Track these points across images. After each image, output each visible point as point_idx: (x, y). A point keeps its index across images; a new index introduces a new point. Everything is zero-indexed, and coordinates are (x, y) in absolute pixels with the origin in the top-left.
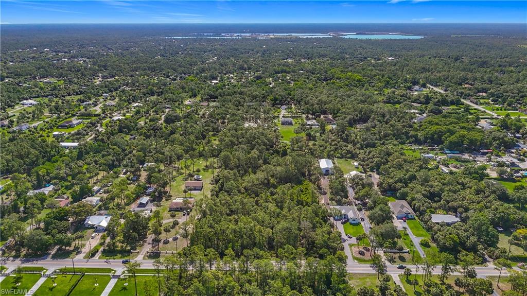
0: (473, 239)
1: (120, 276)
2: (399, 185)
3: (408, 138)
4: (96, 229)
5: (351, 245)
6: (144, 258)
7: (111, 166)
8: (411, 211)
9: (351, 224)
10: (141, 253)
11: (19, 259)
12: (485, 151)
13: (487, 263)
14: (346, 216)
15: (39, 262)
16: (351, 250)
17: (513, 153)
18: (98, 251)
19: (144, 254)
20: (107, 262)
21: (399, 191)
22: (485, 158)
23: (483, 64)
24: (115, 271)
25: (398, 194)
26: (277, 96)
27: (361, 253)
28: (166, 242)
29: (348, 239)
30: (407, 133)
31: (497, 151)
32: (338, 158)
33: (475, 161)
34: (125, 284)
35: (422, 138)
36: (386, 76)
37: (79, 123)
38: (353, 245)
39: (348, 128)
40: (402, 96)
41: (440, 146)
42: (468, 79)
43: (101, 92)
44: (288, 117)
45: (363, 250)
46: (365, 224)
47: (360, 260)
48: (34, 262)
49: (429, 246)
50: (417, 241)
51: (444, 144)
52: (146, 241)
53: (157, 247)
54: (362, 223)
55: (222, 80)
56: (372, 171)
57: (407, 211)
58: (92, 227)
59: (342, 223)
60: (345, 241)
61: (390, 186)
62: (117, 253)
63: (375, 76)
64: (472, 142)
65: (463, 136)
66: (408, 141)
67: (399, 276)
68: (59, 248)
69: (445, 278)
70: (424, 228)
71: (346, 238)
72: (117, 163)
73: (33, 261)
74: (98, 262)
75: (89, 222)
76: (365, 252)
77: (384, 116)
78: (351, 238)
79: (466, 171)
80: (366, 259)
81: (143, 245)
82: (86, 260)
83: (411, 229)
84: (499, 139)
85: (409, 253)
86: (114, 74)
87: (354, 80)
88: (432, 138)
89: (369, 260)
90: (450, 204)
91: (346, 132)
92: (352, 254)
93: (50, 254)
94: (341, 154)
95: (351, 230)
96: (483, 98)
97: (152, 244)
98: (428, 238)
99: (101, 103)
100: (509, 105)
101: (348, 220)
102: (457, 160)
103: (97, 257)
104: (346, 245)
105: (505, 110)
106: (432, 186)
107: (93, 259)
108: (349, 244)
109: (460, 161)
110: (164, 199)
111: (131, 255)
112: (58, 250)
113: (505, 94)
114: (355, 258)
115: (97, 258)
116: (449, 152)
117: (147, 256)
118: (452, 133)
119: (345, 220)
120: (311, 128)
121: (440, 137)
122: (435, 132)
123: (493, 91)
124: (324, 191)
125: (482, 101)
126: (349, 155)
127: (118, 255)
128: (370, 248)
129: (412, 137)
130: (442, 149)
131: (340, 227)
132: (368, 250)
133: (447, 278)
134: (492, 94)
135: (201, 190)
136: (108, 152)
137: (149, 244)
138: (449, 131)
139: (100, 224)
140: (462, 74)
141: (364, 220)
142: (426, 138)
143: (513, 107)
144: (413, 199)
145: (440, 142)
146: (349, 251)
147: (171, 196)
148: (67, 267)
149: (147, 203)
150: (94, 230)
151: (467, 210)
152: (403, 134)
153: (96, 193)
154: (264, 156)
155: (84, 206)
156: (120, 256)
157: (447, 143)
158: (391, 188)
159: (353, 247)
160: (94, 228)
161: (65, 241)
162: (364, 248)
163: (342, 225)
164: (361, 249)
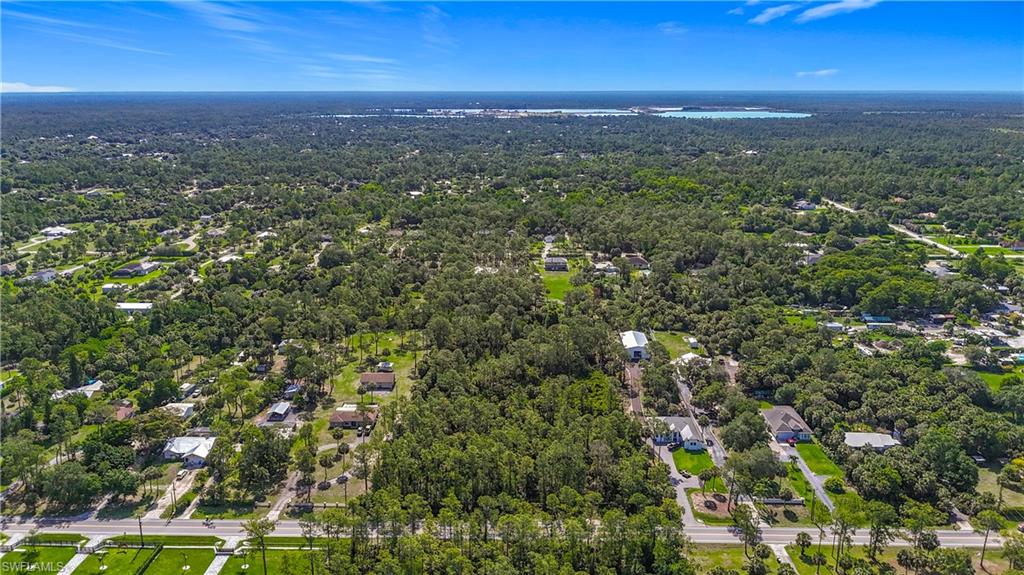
0: (928, 476)
1: (233, 551)
2: (777, 378)
3: (791, 293)
4: (186, 462)
5: (688, 491)
6: (281, 517)
7: (217, 346)
8: (803, 425)
9: (687, 451)
10: (276, 508)
11: (33, 519)
12: (942, 316)
13: (959, 523)
14: (677, 436)
15: (73, 525)
16: (689, 499)
17: (995, 320)
18: (189, 505)
19: (281, 508)
20: (207, 525)
21: (779, 390)
22: (942, 329)
23: (927, 161)
24: (224, 542)
25: (777, 396)
26: (535, 218)
27: (710, 506)
28: (324, 487)
29: (684, 479)
30: (788, 285)
31: (965, 316)
32: (656, 329)
33: (922, 335)
34: (243, 567)
35: (818, 294)
36: (743, 182)
37: (154, 269)
38: (694, 490)
39: (676, 276)
40: (775, 218)
41: (853, 309)
42: (899, 188)
43: (196, 212)
44: (558, 256)
45: (713, 500)
46: (714, 452)
47: (707, 519)
48: (63, 524)
49: (843, 492)
50: (817, 482)
51: (862, 303)
52: (284, 485)
53: (306, 496)
54: (710, 450)
55: (430, 190)
56: (724, 353)
57: (796, 426)
58: (179, 458)
59: (670, 450)
60: (676, 482)
61: (761, 380)
62: (229, 507)
63: (722, 182)
64: (915, 299)
65: (898, 289)
66: (792, 299)
67: (786, 548)
68: (113, 498)
69: (877, 552)
70: (830, 458)
71: (679, 477)
72: (227, 340)
73: (60, 522)
74: (189, 525)
75: (173, 449)
76: (717, 503)
77: (742, 253)
78: (689, 477)
79: (907, 352)
80: (719, 516)
81: (278, 492)
82: (166, 520)
83: (806, 461)
84: (966, 294)
85: (804, 506)
86: (222, 180)
87: (683, 189)
88: (838, 294)
89: (727, 518)
90: (880, 413)
91: (671, 282)
92: (693, 508)
93: (94, 509)
94: (663, 323)
95: (689, 462)
96: (930, 222)
97: (297, 490)
98: (840, 476)
99: (196, 232)
100: (982, 234)
101: (682, 443)
102: (887, 333)
103: (187, 515)
104: (680, 489)
105: (974, 243)
106: (842, 380)
107: (180, 518)
108: (685, 489)
109: (893, 336)
110: (319, 407)
111: (255, 510)
112: (111, 502)
113: (972, 214)
114: (697, 515)
115: (188, 517)
116: (871, 318)
117: (287, 513)
118: (876, 283)
119: (676, 444)
120: (604, 276)
121: (853, 290)
122: (843, 282)
123: (949, 209)
124: (633, 392)
125: (929, 227)
126: (678, 325)
127: (230, 510)
128: (727, 496)
129: (798, 291)
130: (858, 313)
131: (666, 456)
132: (723, 500)
133: (881, 551)
134: (948, 216)
135: (391, 390)
136: (210, 319)
137: (291, 489)
138: (869, 278)
139: (195, 453)
140: (889, 177)
141: (712, 444)
142: (826, 293)
143: (988, 238)
144: (807, 404)
145: (853, 300)
146: (687, 501)
147: (334, 401)
148: (127, 533)
149: (286, 413)
150: (181, 464)
151: (913, 423)
152: (781, 286)
153: (187, 396)
154: (515, 327)
155: (163, 417)
156: (234, 512)
157: (866, 301)
158: (762, 383)
159: (693, 496)
160: (182, 460)
161: (124, 483)
162: (714, 496)
163: (671, 454)
164: (709, 499)
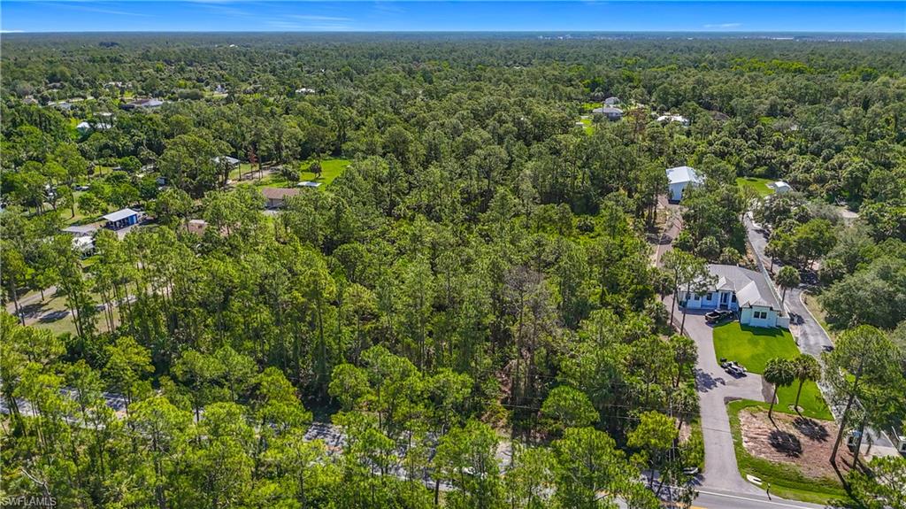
5: (734, 405)
9: (745, 327)
14: (729, 297)
16: (734, 422)
27: (784, 444)
29: (728, 378)
38: (747, 404)
45: (794, 431)
46: (805, 334)
47: (773, 479)
54: (795, 331)
59: (710, 323)
60: (709, 383)
71: (716, 371)
76: (803, 439)
78: (741, 375)
80: (806, 475)
89: (826, 481)
92: (738, 444)
94: (737, 167)
95: (744, 347)
101: (737, 313)
104: (712, 404)
108: (727, 400)
114: (747, 464)
119: (723, 313)
124: (664, 237)
128: (832, 427)
131: (697, 330)
132: (821, 435)
141: (801, 321)
146: (726, 428)
159: (743, 416)
162: (798, 424)
163: (710, 330)
164: (782, 427)
